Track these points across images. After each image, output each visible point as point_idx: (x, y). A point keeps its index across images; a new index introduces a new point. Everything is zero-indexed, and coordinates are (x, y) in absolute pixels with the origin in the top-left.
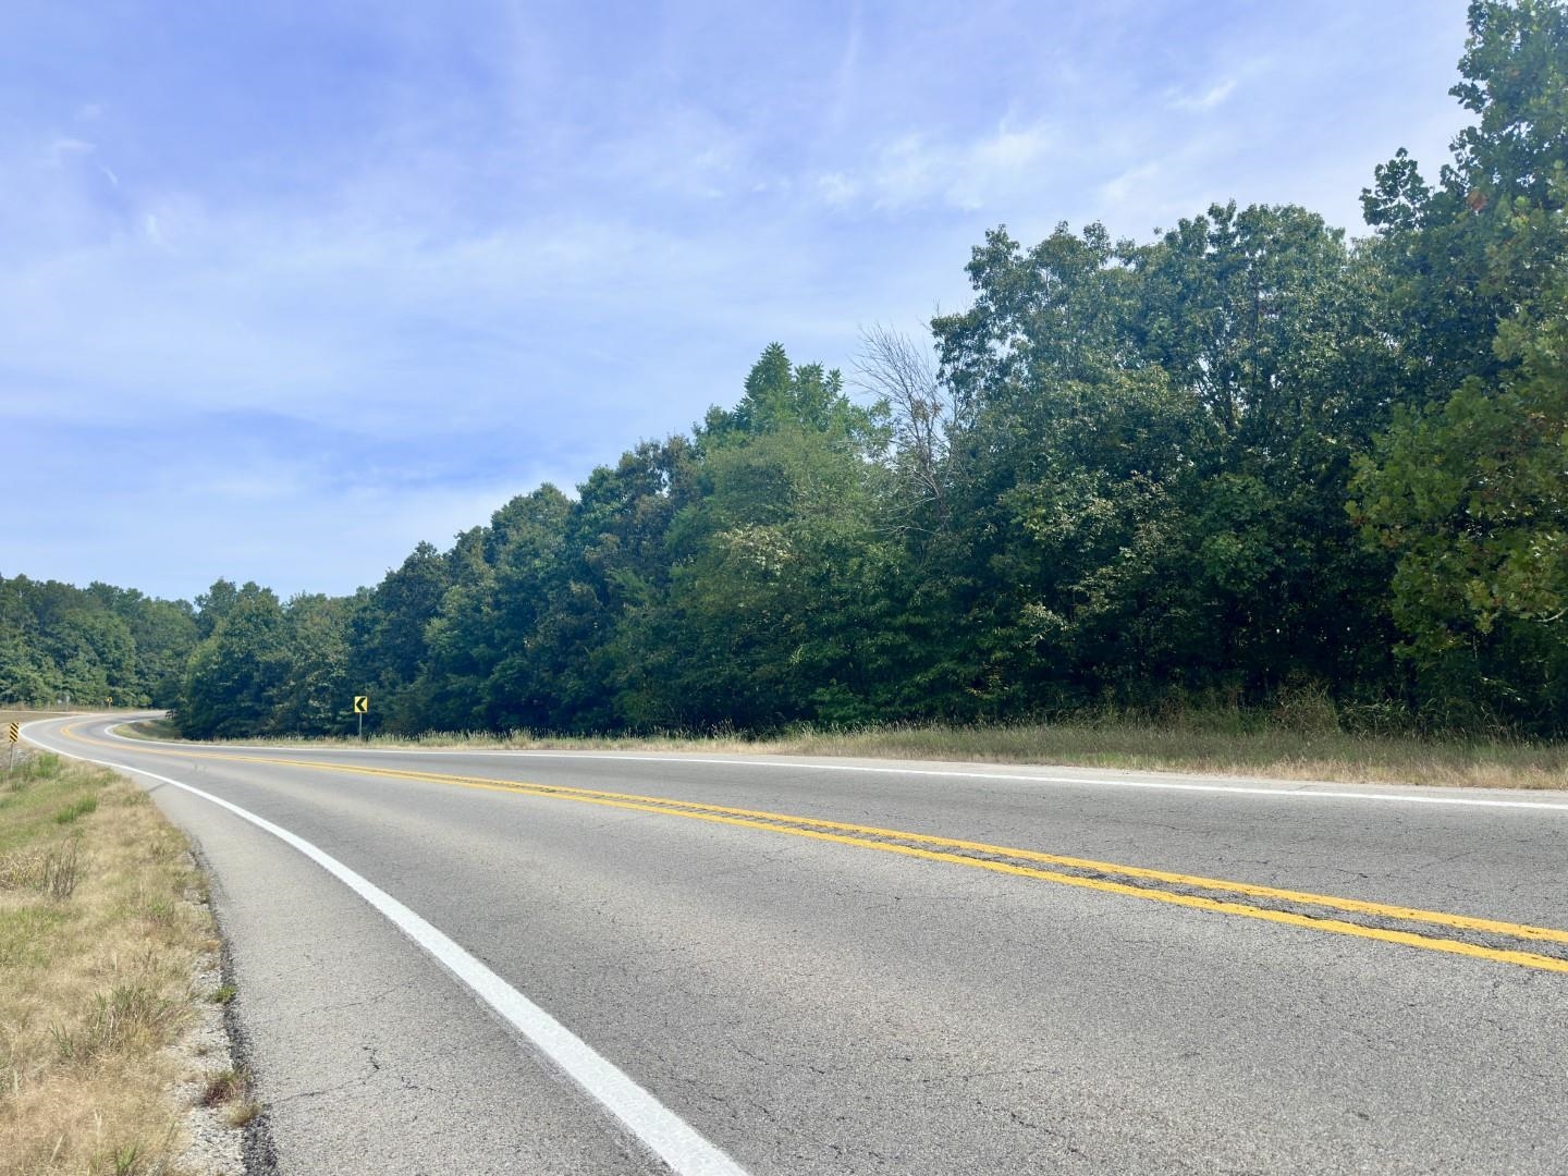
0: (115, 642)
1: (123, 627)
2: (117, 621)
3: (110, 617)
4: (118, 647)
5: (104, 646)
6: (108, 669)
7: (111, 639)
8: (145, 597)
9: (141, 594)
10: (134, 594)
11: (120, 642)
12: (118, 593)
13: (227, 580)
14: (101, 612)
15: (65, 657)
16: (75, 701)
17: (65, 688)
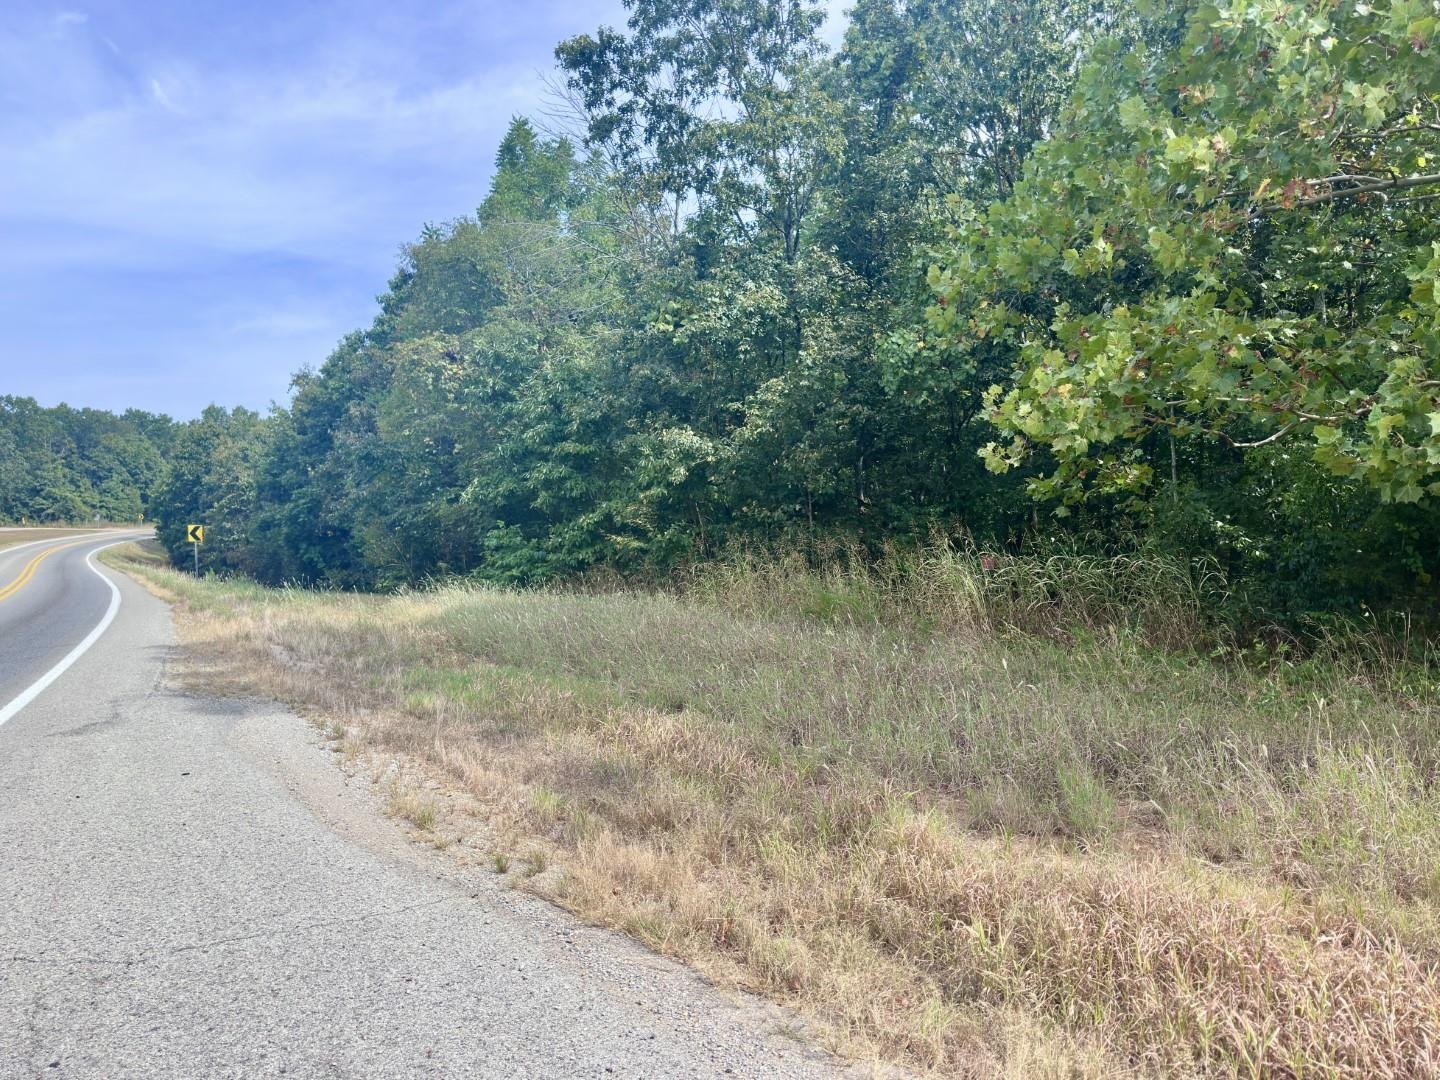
0: (146, 464)
1: (154, 450)
2: (147, 444)
3: (141, 440)
4: (149, 469)
5: (136, 467)
6: (140, 488)
7: (142, 461)
8: (174, 422)
9: (170, 420)
10: (165, 419)
11: (151, 464)
12: (149, 418)
13: (218, 405)
14: (133, 436)
15: (100, 479)
16: (111, 518)
17: (101, 507)
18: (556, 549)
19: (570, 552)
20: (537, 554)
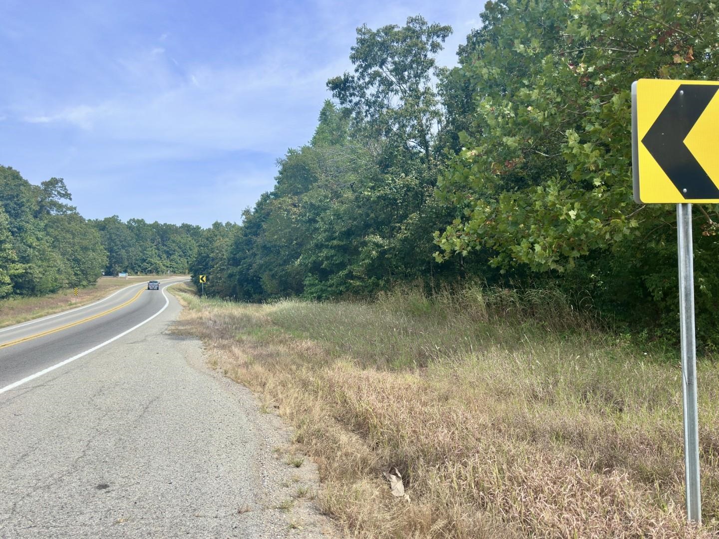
1: (193, 241)
2: (190, 239)
3: (187, 237)
4: (191, 250)
5: (185, 249)
6: (187, 259)
7: (188, 247)
8: (202, 229)
9: (200, 228)
10: (198, 228)
12: (191, 227)
13: (219, 222)
14: (184, 235)
15: (171, 255)
16: (174, 272)
17: (170, 267)
18: (331, 286)
19: (337, 287)
20: (324, 288)
